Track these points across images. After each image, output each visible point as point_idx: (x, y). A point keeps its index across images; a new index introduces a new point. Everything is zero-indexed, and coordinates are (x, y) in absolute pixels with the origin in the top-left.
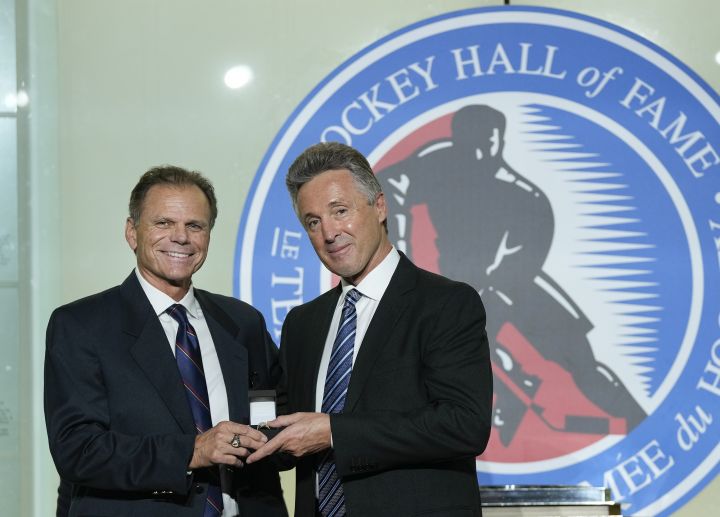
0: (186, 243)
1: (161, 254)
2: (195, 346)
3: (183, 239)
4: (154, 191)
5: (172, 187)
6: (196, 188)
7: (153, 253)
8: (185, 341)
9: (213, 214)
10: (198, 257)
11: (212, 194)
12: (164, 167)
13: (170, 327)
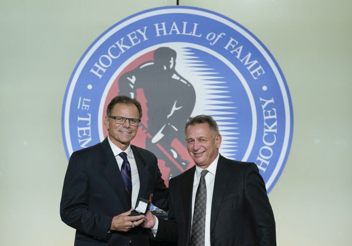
0: (128, 128)
1: (119, 132)
2: (129, 169)
3: (128, 126)
4: (117, 106)
5: (124, 104)
6: (134, 105)
7: (116, 132)
8: (125, 167)
9: (141, 116)
10: (133, 134)
11: (140, 107)
12: (122, 96)
13: (120, 161)
